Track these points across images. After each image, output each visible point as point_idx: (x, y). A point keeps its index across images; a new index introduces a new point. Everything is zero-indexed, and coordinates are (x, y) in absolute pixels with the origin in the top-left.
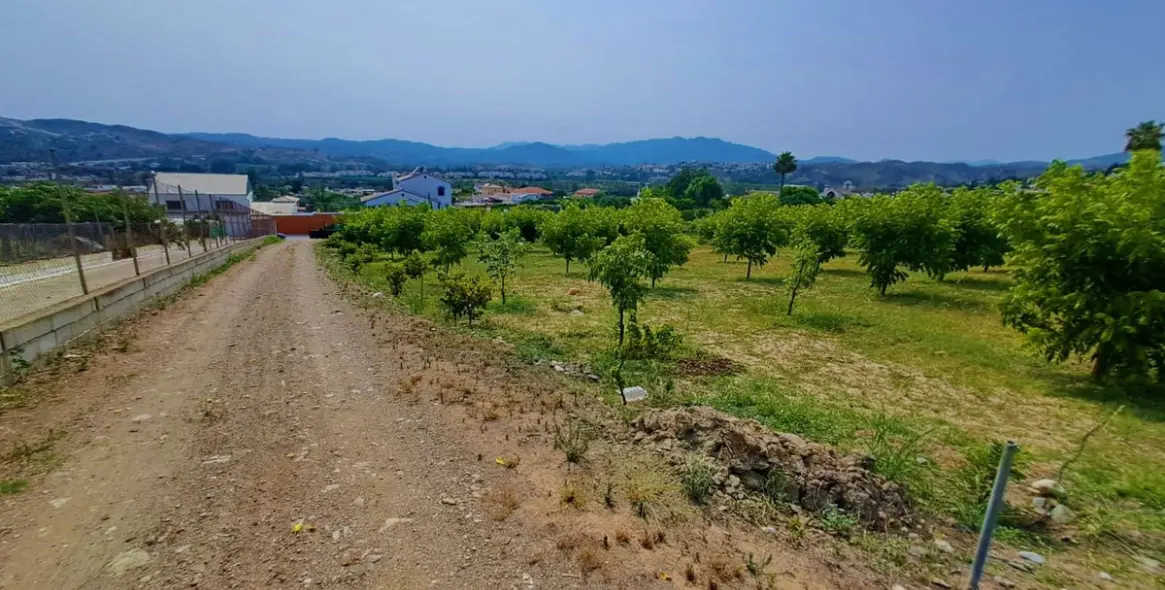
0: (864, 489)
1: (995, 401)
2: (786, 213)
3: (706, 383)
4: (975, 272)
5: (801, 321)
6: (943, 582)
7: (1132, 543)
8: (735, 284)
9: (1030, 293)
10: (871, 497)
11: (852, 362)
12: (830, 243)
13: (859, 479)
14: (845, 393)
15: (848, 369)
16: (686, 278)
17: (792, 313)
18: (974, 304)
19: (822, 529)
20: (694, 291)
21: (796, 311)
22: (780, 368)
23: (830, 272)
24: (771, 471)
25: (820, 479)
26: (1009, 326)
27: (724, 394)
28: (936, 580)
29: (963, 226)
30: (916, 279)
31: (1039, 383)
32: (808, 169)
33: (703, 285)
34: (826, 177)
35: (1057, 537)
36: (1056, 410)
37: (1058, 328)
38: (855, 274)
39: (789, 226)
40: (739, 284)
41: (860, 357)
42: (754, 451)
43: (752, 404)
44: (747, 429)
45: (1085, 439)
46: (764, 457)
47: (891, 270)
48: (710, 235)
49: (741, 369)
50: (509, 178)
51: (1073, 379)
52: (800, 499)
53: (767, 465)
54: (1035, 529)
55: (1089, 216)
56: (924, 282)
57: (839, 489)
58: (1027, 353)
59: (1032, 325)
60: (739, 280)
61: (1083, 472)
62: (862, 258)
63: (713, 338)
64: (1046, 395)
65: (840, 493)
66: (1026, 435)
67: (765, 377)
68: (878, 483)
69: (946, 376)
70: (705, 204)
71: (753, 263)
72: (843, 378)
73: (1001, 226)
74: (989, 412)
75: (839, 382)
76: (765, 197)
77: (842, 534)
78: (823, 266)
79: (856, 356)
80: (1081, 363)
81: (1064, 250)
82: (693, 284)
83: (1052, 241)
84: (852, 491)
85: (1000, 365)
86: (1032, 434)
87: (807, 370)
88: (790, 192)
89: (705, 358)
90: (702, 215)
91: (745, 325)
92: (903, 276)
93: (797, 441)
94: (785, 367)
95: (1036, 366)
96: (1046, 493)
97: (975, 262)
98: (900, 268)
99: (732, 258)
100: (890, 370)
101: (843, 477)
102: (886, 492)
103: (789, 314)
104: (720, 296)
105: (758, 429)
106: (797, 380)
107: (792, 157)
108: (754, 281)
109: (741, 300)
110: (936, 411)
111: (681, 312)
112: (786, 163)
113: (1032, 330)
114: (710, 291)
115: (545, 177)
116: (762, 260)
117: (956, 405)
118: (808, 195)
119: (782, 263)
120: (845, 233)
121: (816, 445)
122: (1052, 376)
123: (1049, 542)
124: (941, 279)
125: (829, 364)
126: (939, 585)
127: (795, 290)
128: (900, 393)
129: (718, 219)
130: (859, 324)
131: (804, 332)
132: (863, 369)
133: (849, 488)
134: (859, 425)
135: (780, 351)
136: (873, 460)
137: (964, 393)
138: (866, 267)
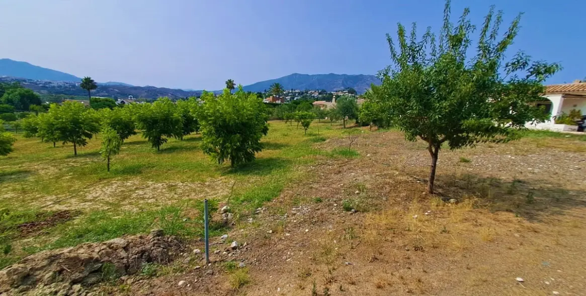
0: (160, 247)
1: (207, 183)
2: (95, 114)
3: (48, 233)
4: (193, 135)
5: (117, 173)
6: (198, 267)
7: (247, 216)
8: (66, 160)
9: (208, 140)
10: (164, 248)
11: (149, 187)
12: (124, 129)
13: (156, 243)
14: (147, 203)
15: (147, 190)
16: (18, 164)
17: (110, 169)
18: (195, 148)
19: (141, 279)
20: (26, 172)
21: (113, 168)
22: (107, 203)
23: (130, 143)
24: (103, 267)
25: (136, 254)
26: (206, 154)
27: (66, 235)
28: (195, 268)
29: (184, 116)
30: (171, 141)
31: (219, 172)
32: (105, 88)
33: (35, 166)
34: (118, 93)
35: (230, 225)
36: (224, 180)
37: (219, 151)
38: (144, 142)
39: (97, 121)
40: (69, 160)
41: (151, 183)
42: (90, 260)
43: (89, 231)
44: (82, 251)
45: (233, 188)
46: (97, 261)
47: (159, 138)
48: (34, 130)
49: (79, 213)
51: (227, 168)
52: (126, 272)
53: (101, 264)
54: (224, 226)
55: (218, 110)
56: (176, 142)
57: (147, 254)
58: (213, 163)
59: (212, 152)
60: (69, 157)
61: (233, 199)
62: (144, 135)
63: (51, 200)
64: (221, 176)
65: (149, 255)
66: (218, 193)
67: (96, 212)
68: (166, 240)
69: (189, 180)
70: (26, 108)
71: (77, 145)
72: (145, 196)
73: (194, 115)
74: (206, 189)
75: (143, 199)
76: (74, 104)
77: (152, 275)
78: (125, 141)
79: (150, 183)
80: (227, 162)
81: (215, 123)
82: (25, 166)
83: (210, 120)
84: (154, 251)
85: (206, 169)
86: (219, 192)
87: (124, 199)
88: (96, 101)
89: (44, 217)
90: (23, 116)
91: (77, 185)
92: (165, 140)
93: (119, 241)
94: (111, 202)
95: (217, 166)
96: (225, 211)
97: (192, 131)
98: (164, 137)
99: (59, 144)
100: (167, 184)
101: (148, 247)
102: (170, 242)
103: (109, 170)
104: (52, 170)
105: (90, 247)
106: (119, 206)
107: (92, 81)
108: (81, 156)
109: (72, 169)
110: (188, 196)
111: (14, 190)
112: (88, 84)
113: (213, 154)
114: (43, 169)
116: (84, 143)
117: (195, 191)
118: (108, 103)
119: (97, 143)
120: (133, 122)
121: (133, 237)
122: (221, 169)
123: (229, 228)
124: (182, 139)
125: (137, 191)
126: (197, 269)
127: (108, 156)
128: (173, 193)
129: (39, 119)
130: (149, 167)
131: (120, 178)
132: (154, 188)
133: (152, 250)
134: (156, 216)
135: (106, 194)
136: (162, 231)
137: (195, 185)
138: (147, 139)
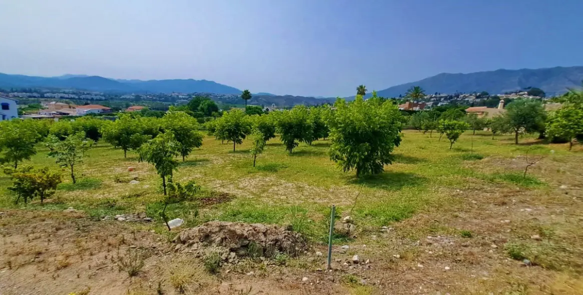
0: (289, 240)
1: (331, 190)
2: (249, 119)
3: (217, 208)
4: (321, 141)
5: (260, 169)
6: (320, 269)
7: (370, 231)
8: (228, 154)
9: (337, 147)
10: (292, 242)
11: (281, 185)
12: (268, 132)
13: (287, 236)
14: (280, 198)
15: (280, 188)
16: (203, 154)
17: (255, 166)
18: (322, 153)
19: (274, 264)
20: (207, 160)
21: (257, 164)
22: (252, 193)
23: (270, 145)
24: (250, 244)
25: (271, 241)
26: (332, 160)
27: (227, 212)
28: (317, 269)
29: (315, 122)
30: (301, 145)
31: (343, 180)
32: (257, 98)
33: (211, 157)
34: (265, 102)
35: (352, 237)
36: (348, 190)
37: (346, 159)
38: (280, 145)
39: (250, 124)
40: (230, 154)
41: (284, 181)
42: (241, 237)
43: (240, 213)
44: (237, 227)
45: (356, 199)
46: (246, 238)
47: (292, 142)
48: (213, 130)
49: (234, 197)
50: (74, 98)
51: (352, 177)
52: (264, 253)
53: (248, 242)
54: (345, 236)
55: (349, 118)
56: (305, 146)
57: (279, 243)
58: (338, 170)
59: (339, 159)
60: (230, 152)
61: (357, 211)
62: (281, 138)
63: (219, 184)
64: (345, 185)
65: (280, 245)
66: (341, 201)
67: (245, 199)
68: (294, 235)
69: (315, 184)
70: (210, 115)
71: (236, 143)
72: (279, 192)
73: (326, 122)
74: (330, 195)
75: (277, 194)
76: (238, 111)
77: (282, 263)
78: (267, 142)
79: (283, 181)
80: (353, 171)
81: (344, 130)
82: (207, 156)
83: (340, 127)
84: (285, 242)
85: (331, 176)
86: (343, 200)
87: (264, 192)
88: (250, 108)
89: (215, 195)
90: (208, 120)
91: (234, 175)
92: (297, 144)
93: (261, 227)
94: (255, 192)
95: (342, 174)
96: (348, 221)
97: (320, 137)
98: (296, 141)
99: (226, 141)
100: (296, 185)
101: (280, 237)
102: (297, 238)
103: (254, 166)
104: (221, 161)
105: (242, 225)
106: (260, 197)
107: (249, 92)
108: (237, 152)
109: (232, 162)
110: (313, 199)
111: (201, 172)
112: (247, 95)
113: (339, 161)
114: (216, 159)
115: (103, 98)
116: (239, 142)
117: (319, 195)
118: (257, 110)
119: (249, 142)
120: (274, 127)
121: (269, 225)
122: (346, 178)
123: (350, 239)
124: (310, 144)
125: (273, 187)
126: (319, 271)
127: (255, 155)
128: (300, 194)
129: (217, 122)
130: (283, 167)
131: (261, 174)
132: (286, 187)
133: (283, 241)
134: (286, 212)
135: (251, 185)
136: (291, 226)
137: (320, 190)
138: (283, 142)
